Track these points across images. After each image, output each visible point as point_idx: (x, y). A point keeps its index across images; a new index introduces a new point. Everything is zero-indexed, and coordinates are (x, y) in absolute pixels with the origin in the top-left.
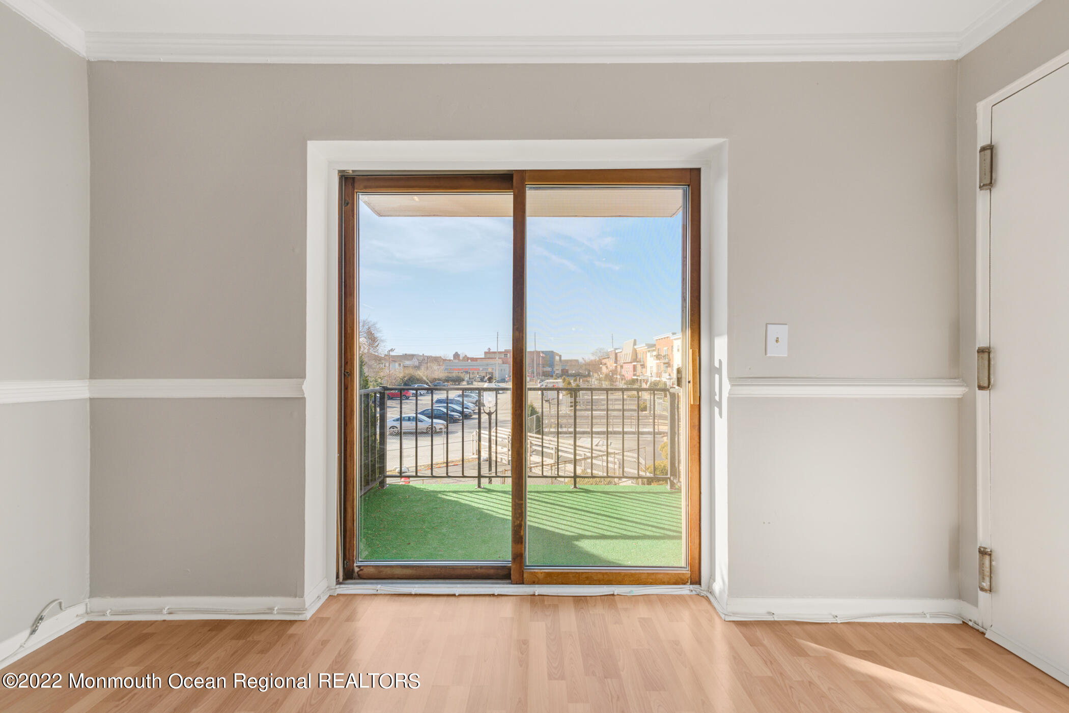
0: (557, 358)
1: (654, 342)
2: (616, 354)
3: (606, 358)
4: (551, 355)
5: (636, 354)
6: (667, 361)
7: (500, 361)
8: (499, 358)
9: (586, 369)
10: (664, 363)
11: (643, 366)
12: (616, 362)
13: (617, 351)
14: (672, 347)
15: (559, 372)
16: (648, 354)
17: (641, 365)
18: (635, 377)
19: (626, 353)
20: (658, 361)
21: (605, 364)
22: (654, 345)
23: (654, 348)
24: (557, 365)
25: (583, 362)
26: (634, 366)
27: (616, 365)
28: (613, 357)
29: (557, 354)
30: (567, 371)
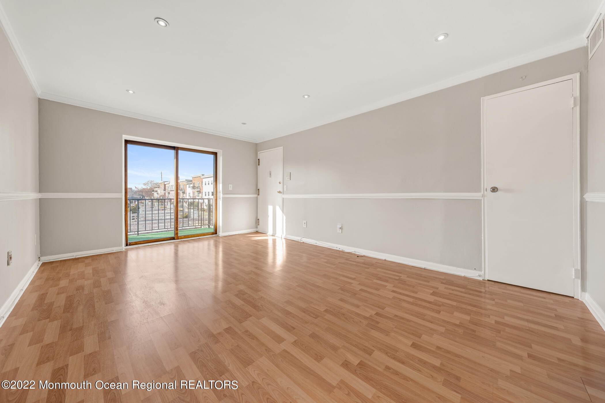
1: (191, 179)
2: (165, 185)
3: (157, 187)
5: (180, 185)
6: (199, 190)
9: (139, 195)
10: (197, 191)
11: (184, 192)
12: (165, 190)
13: (165, 183)
14: (202, 182)
16: (188, 186)
17: (182, 192)
20: (194, 190)
21: (157, 191)
22: (191, 181)
23: (191, 183)
27: (165, 192)
28: (163, 187)
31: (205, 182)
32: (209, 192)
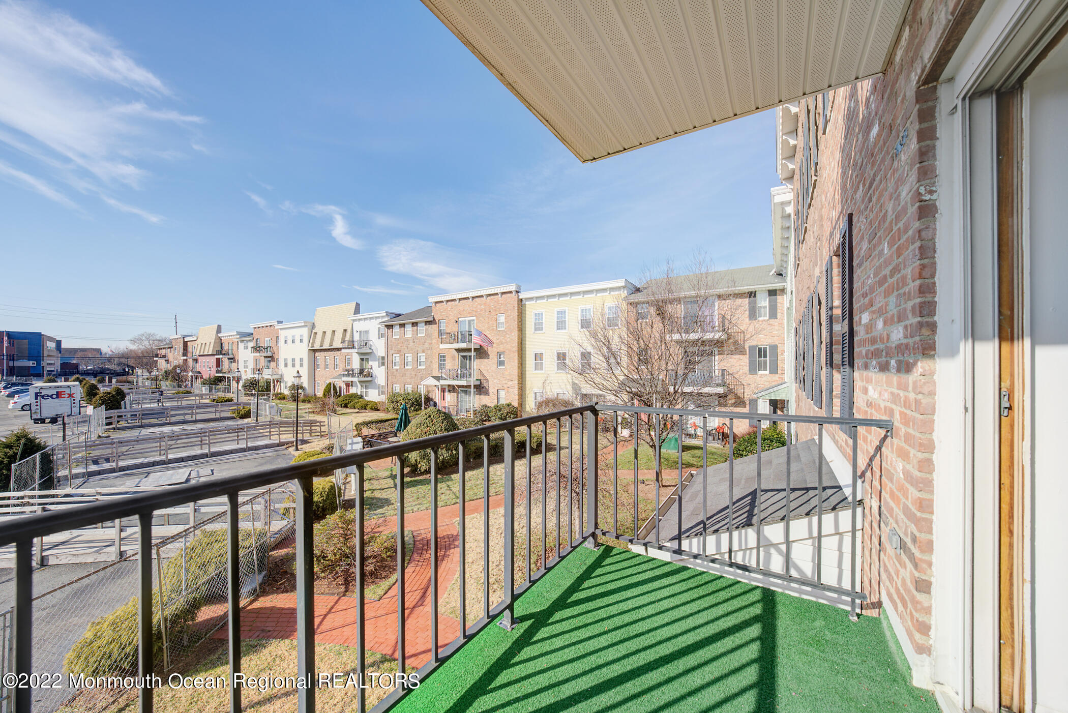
1: (251, 331)
2: (185, 344)
3: (165, 348)
5: (222, 344)
6: (269, 354)
9: (119, 364)
10: (266, 357)
11: (232, 360)
12: (185, 353)
13: (186, 339)
14: (277, 337)
15: (56, 368)
16: (241, 345)
17: (229, 359)
18: (221, 375)
19: (205, 340)
20: (258, 354)
21: (164, 356)
22: (251, 334)
23: (251, 338)
25: (111, 353)
26: (218, 360)
27: (185, 358)
28: (179, 346)
30: (80, 366)
31: (286, 337)
32: (293, 360)
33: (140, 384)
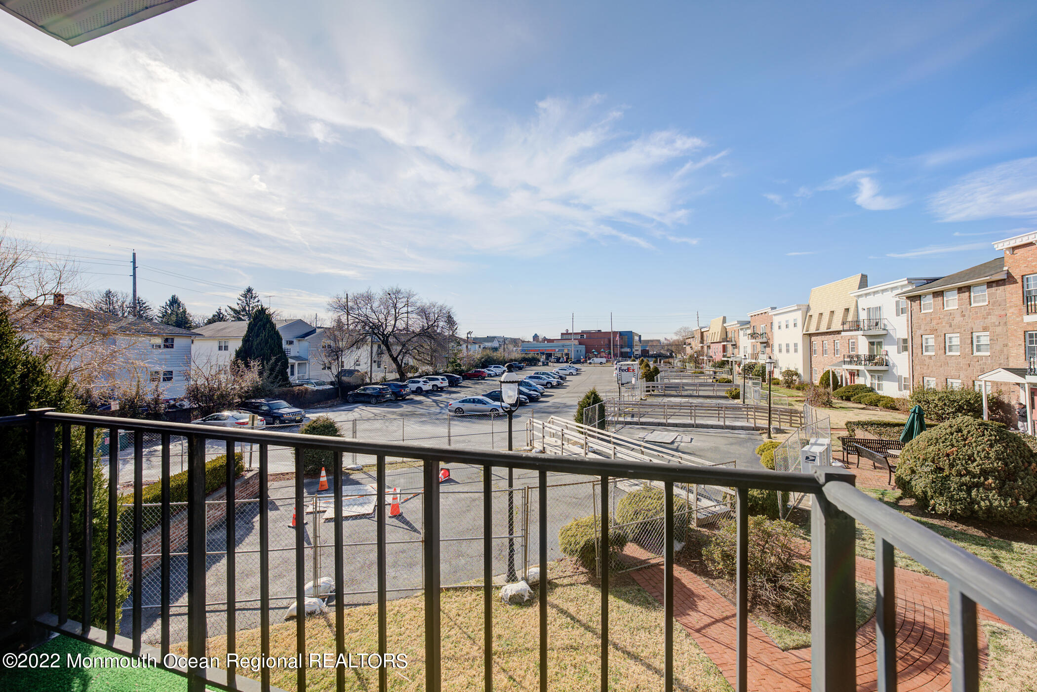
0: (637, 338)
1: (749, 319)
2: (702, 333)
3: (690, 338)
4: (630, 334)
5: (726, 332)
6: (765, 340)
7: (576, 342)
8: (574, 339)
9: (668, 350)
10: (761, 343)
11: (735, 346)
12: (702, 341)
13: (703, 330)
14: (772, 323)
15: (639, 352)
16: (741, 333)
17: (732, 345)
18: (726, 359)
19: (714, 332)
20: (754, 341)
21: (690, 344)
22: (749, 322)
23: (749, 326)
24: (636, 345)
25: (666, 342)
26: (724, 346)
27: (701, 345)
28: (698, 336)
29: (637, 335)
30: (648, 351)
31: (779, 323)
32: (788, 345)
33: (675, 365)
